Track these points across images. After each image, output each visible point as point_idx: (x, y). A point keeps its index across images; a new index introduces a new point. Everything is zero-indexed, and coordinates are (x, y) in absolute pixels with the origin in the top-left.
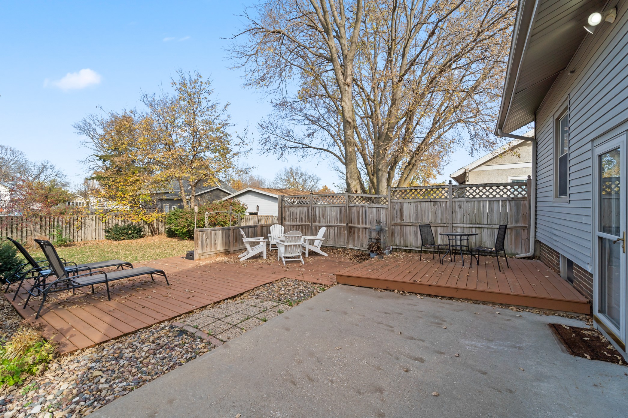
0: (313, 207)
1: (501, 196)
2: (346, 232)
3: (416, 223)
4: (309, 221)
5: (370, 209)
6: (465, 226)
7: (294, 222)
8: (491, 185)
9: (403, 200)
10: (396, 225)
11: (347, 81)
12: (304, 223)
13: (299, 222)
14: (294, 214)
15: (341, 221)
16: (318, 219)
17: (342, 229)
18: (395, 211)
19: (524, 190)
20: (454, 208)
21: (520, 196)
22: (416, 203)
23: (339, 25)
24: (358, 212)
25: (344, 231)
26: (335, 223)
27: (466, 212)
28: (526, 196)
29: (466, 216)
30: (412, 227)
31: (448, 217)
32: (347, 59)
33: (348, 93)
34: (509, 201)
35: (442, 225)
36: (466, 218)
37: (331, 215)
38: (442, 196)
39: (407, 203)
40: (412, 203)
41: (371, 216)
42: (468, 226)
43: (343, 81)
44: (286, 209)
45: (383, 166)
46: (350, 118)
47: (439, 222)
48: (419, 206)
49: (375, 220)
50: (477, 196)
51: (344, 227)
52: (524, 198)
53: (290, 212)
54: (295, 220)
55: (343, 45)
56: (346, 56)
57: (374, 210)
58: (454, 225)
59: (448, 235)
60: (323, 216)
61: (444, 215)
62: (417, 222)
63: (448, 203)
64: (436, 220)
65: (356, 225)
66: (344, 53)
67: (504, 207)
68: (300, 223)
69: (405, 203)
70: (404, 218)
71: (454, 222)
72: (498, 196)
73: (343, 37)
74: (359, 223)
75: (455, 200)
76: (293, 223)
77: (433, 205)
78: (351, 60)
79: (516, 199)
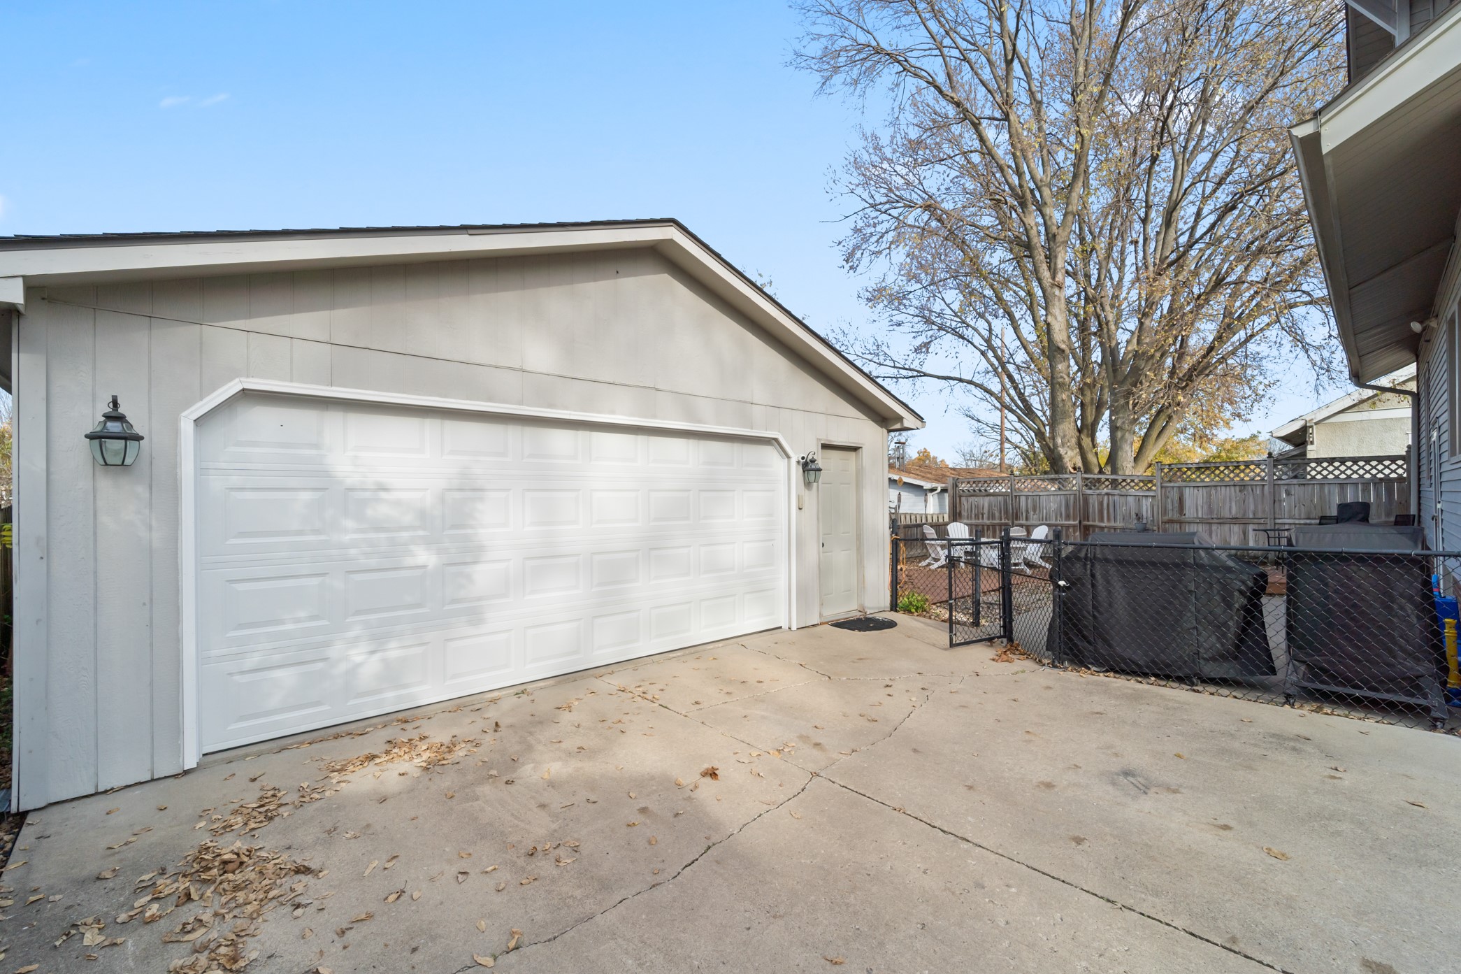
0: (1016, 496)
1: (1361, 477)
2: (1078, 533)
3: (1208, 519)
4: (1007, 518)
5: (1122, 499)
6: (1297, 522)
7: (978, 519)
8: (1342, 460)
9: (1184, 484)
10: (1171, 521)
11: (1057, 279)
12: (997, 521)
13: (989, 519)
14: (977, 507)
15: (1068, 517)
16: (1024, 514)
17: (1071, 530)
18: (1169, 501)
19: (1400, 467)
20: (1277, 496)
21: (1393, 475)
22: (1208, 489)
23: (1039, 184)
24: (1101, 504)
25: (1074, 532)
26: (1056, 520)
27: (1299, 500)
28: (1405, 475)
29: (1300, 507)
30: (1200, 525)
31: (1267, 509)
32: (1057, 241)
33: (1059, 300)
34: (1375, 484)
35: (1256, 521)
36: (1300, 510)
37: (1050, 508)
38: (1255, 477)
39: (1192, 489)
40: (1200, 489)
41: (1124, 508)
42: (1302, 522)
43: (1050, 280)
44: (963, 499)
45: (1124, 423)
46: (1064, 342)
47: (1251, 516)
48: (1213, 492)
49: (1134, 516)
50: (1319, 477)
51: (1074, 526)
52: (1400, 478)
53: (969, 503)
54: (980, 516)
55: (1047, 218)
56: (1054, 236)
57: (1130, 499)
58: (1277, 521)
59: (1265, 531)
60: (1034, 510)
61: (1260, 507)
62: (1209, 516)
63: (1266, 487)
64: (1244, 515)
65: (1097, 523)
66: (1050, 231)
67: (1366, 493)
68: (991, 521)
69: (1187, 489)
70: (1187, 511)
71: (1277, 516)
72: (1355, 476)
73: (1048, 203)
74: (1102, 520)
75: (1279, 482)
76: (977, 521)
77: (1240, 491)
78: (1063, 242)
79: (1387, 480)
